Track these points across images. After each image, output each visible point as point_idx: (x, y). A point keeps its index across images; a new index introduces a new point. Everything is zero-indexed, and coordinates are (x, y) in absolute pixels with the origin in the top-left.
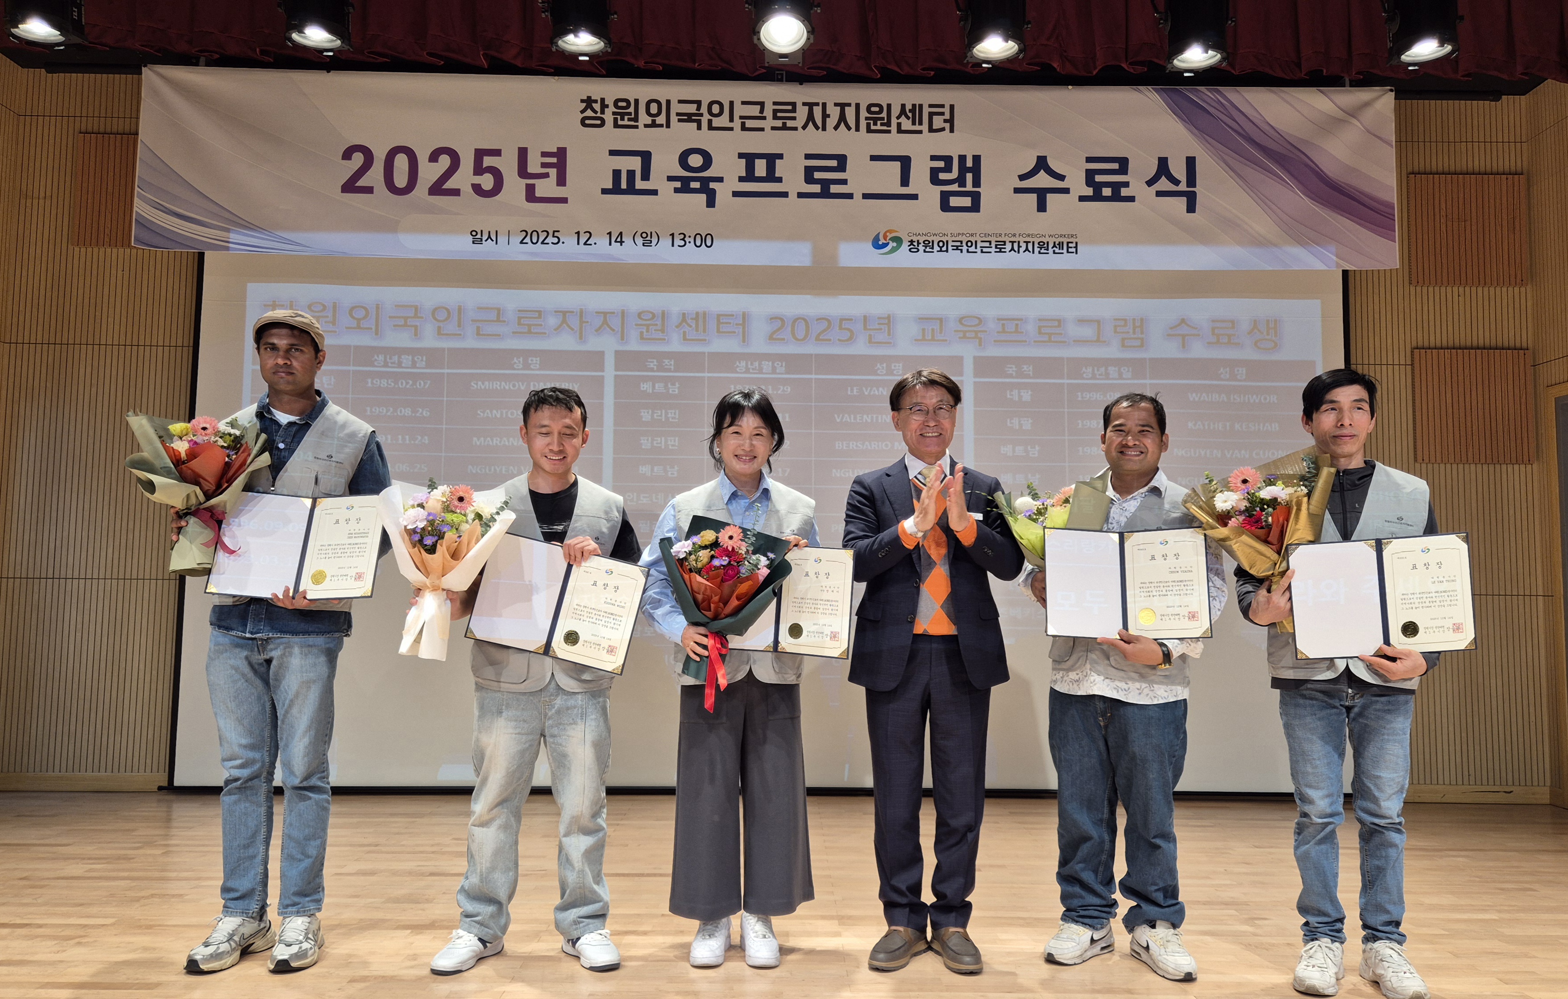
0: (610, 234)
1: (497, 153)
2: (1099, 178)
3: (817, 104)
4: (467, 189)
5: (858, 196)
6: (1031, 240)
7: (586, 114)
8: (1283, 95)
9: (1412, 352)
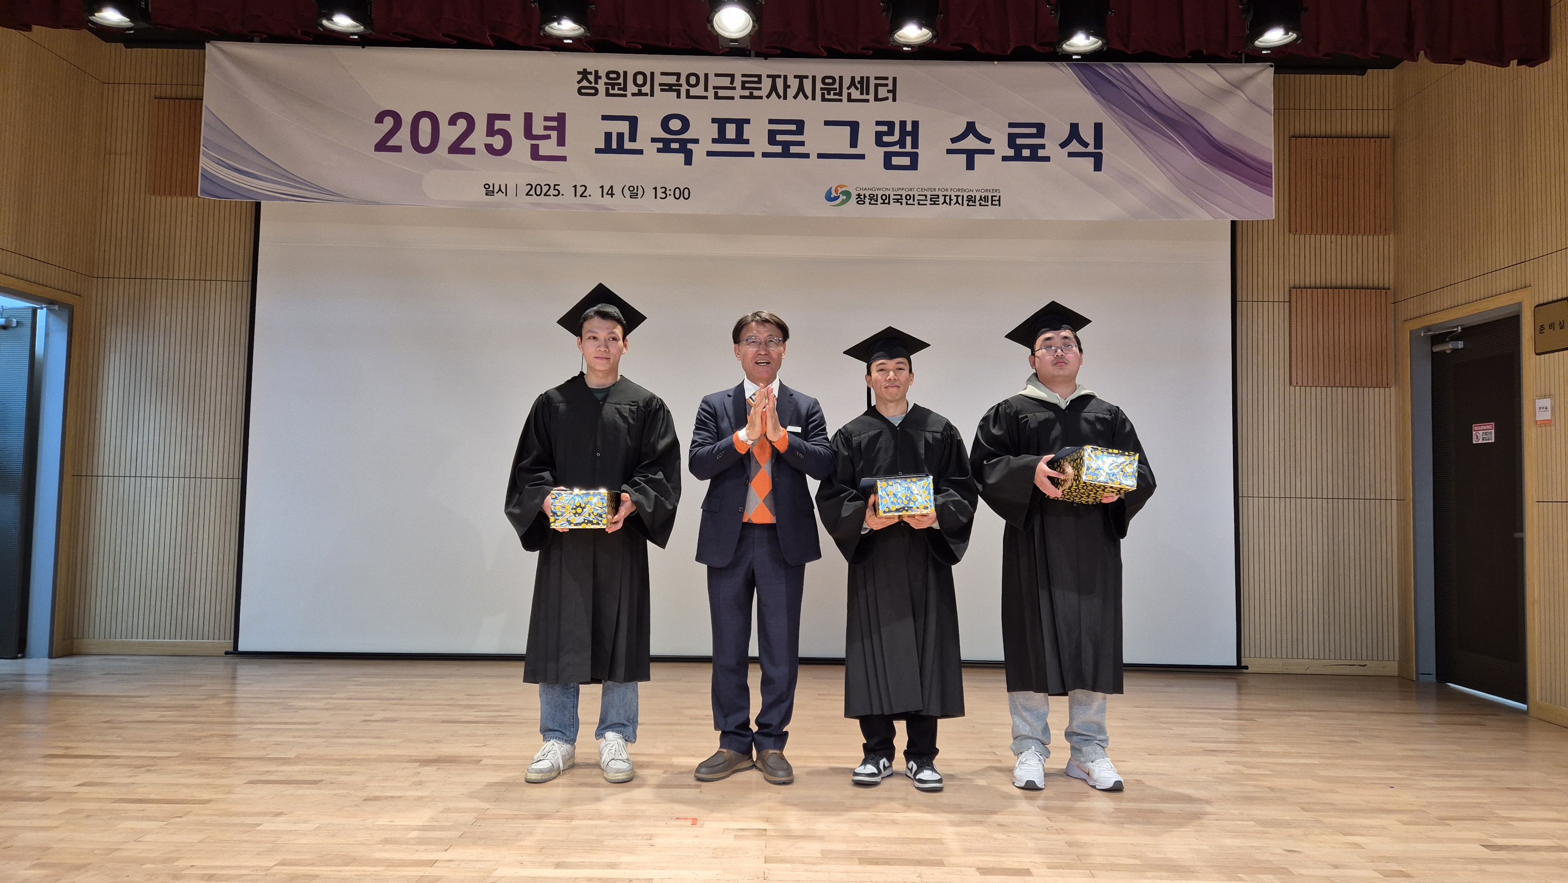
0: (602, 187)
1: (506, 117)
2: (1019, 141)
3: (779, 76)
4: (481, 149)
5: (813, 156)
6: (961, 194)
7: (581, 85)
8: (1179, 70)
9: (1290, 290)
